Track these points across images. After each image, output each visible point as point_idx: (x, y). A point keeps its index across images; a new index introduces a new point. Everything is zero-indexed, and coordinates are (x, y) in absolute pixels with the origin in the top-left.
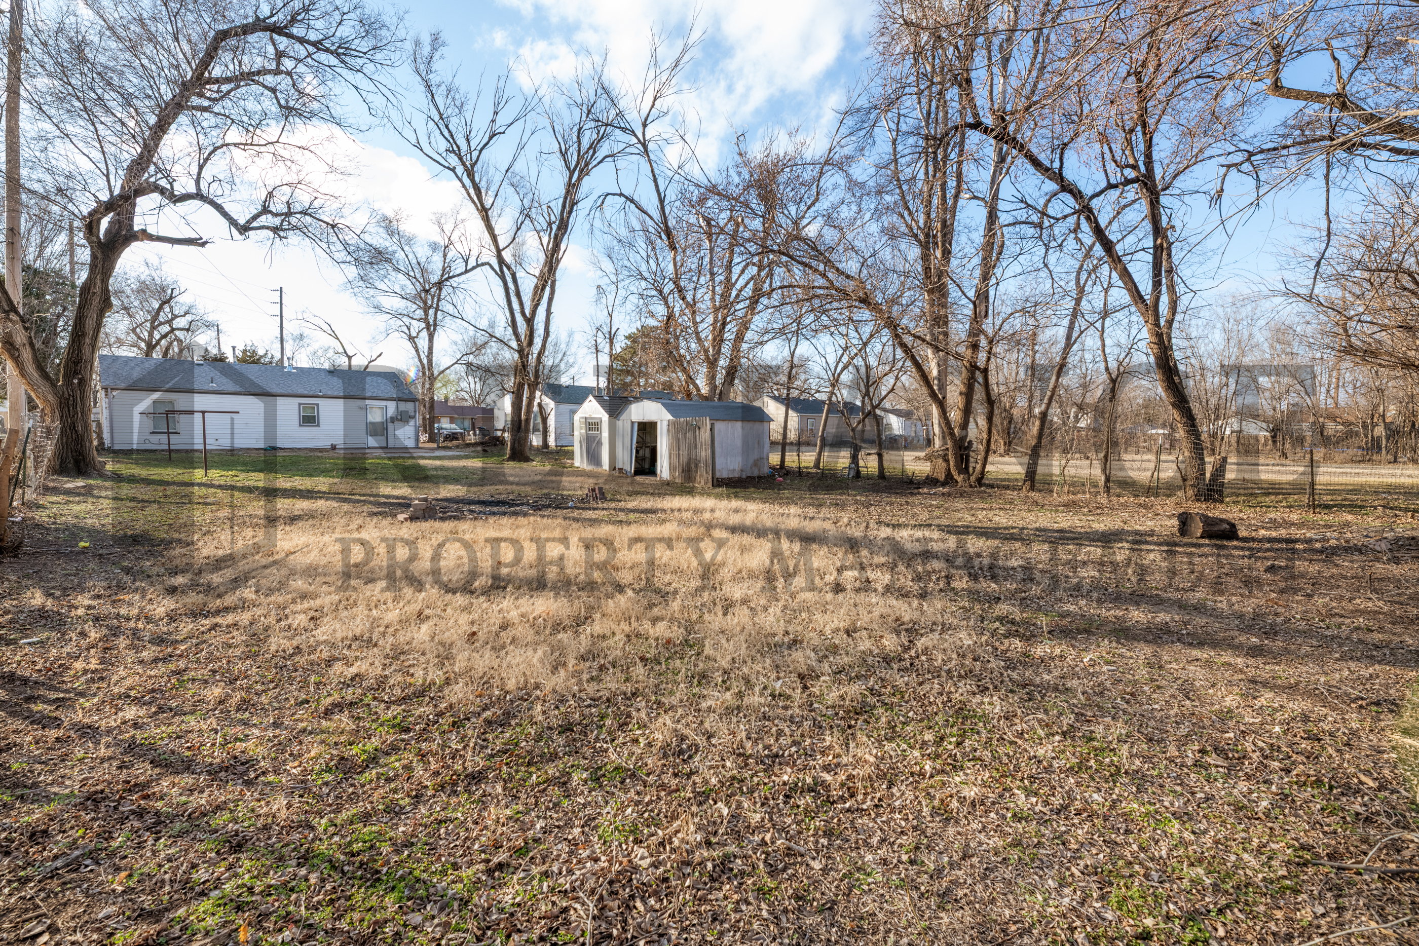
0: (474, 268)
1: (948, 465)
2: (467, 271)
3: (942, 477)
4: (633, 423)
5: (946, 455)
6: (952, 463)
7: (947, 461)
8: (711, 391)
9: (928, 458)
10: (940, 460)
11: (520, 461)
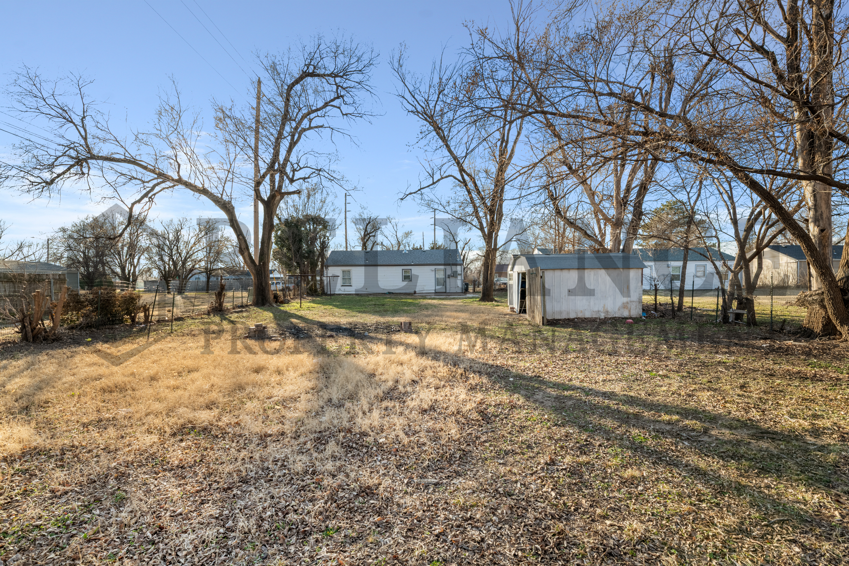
0: (439, 180)
1: (826, 312)
2: (434, 183)
3: (818, 327)
4: (519, 274)
5: (822, 300)
6: (830, 312)
7: (824, 307)
8: (614, 245)
9: (802, 303)
10: (817, 307)
11: (488, 301)
